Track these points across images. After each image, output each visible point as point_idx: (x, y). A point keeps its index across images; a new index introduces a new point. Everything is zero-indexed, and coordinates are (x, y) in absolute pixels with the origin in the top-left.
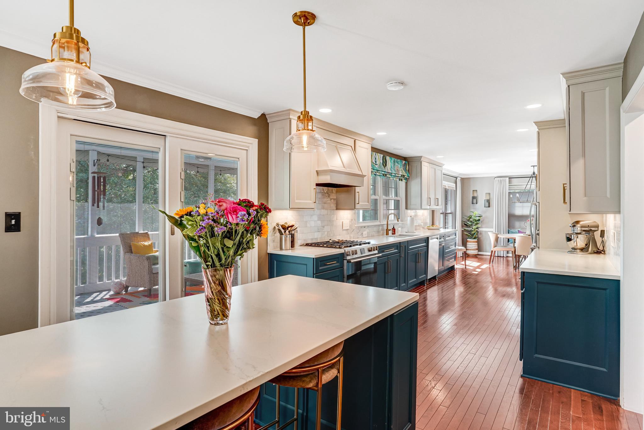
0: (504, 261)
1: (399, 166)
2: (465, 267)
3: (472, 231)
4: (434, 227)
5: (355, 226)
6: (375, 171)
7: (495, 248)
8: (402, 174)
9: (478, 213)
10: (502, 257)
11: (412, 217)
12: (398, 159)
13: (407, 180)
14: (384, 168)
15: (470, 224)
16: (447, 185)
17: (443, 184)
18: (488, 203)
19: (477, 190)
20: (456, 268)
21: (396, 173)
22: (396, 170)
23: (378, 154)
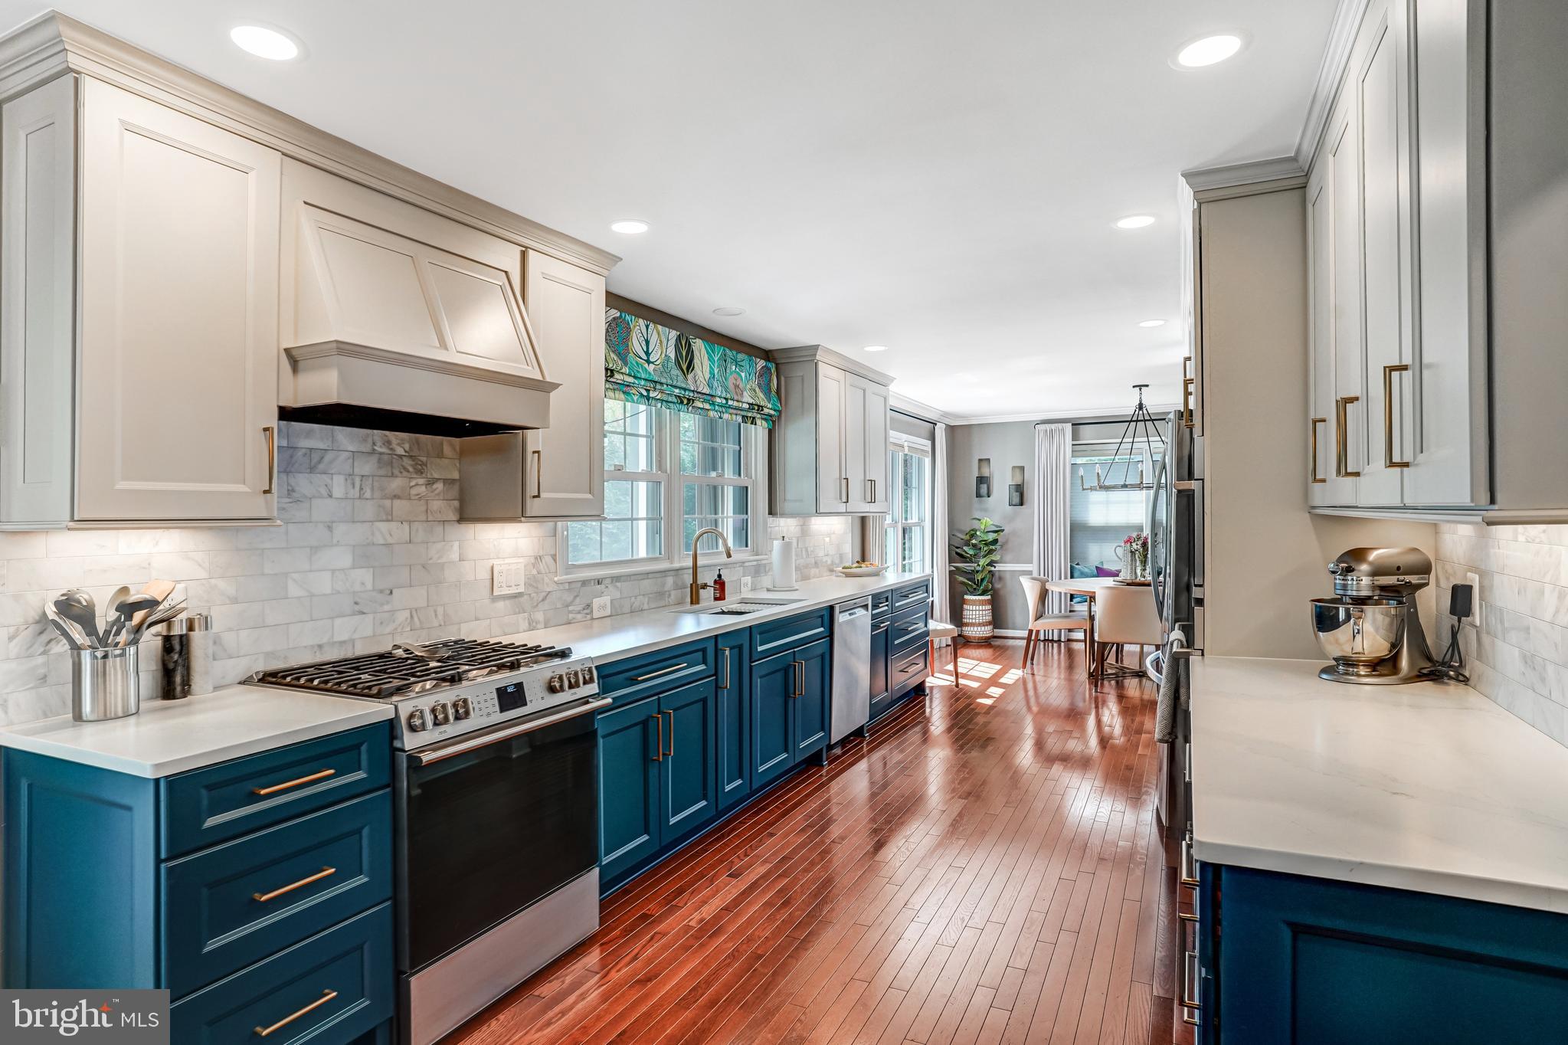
0: (1062, 655)
1: (743, 374)
2: (954, 684)
3: (977, 572)
4: (864, 569)
5: (556, 579)
6: (643, 382)
7: (1040, 621)
8: (751, 401)
9: (992, 523)
10: (1056, 641)
11: (786, 539)
12: (739, 352)
13: (774, 422)
14: (681, 377)
15: (971, 552)
16: (906, 444)
17: (891, 440)
18: (1020, 495)
19: (988, 460)
20: (932, 688)
21: (728, 396)
22: (731, 387)
23: (660, 327)
